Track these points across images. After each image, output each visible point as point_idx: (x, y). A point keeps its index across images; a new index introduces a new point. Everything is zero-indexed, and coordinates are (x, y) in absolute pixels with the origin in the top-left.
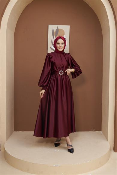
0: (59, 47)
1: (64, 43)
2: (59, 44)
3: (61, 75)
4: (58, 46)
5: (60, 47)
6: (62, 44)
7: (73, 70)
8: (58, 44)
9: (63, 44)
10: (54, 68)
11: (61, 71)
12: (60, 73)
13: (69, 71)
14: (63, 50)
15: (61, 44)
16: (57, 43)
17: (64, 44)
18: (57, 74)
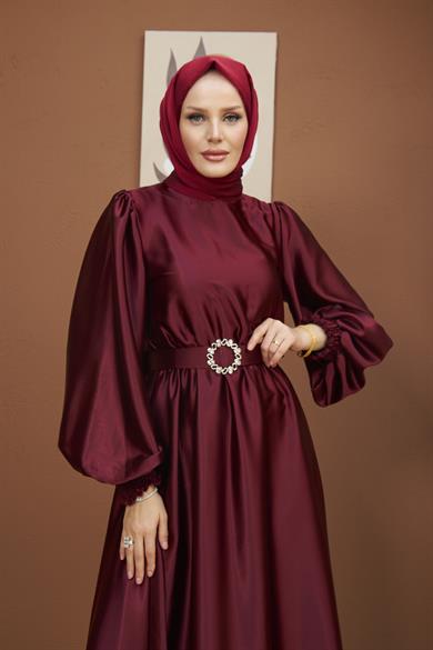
0: (206, 147)
1: (241, 111)
2: (199, 116)
3: (223, 377)
4: (193, 133)
5: (215, 148)
6: (230, 116)
7: (312, 336)
8: (191, 117)
9: (238, 117)
10: (165, 313)
11: (219, 343)
12: (211, 362)
13: (281, 338)
14: (238, 172)
15: (215, 120)
16: (186, 110)
18: (189, 370)
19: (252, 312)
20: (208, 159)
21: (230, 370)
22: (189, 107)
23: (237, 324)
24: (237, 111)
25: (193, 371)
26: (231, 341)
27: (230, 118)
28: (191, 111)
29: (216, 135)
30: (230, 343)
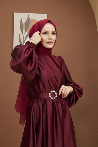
2: (46, 33)
12: (50, 97)
18: (44, 99)
19: (59, 83)
20: (48, 44)
23: (56, 86)
25: (45, 99)
27: (53, 34)
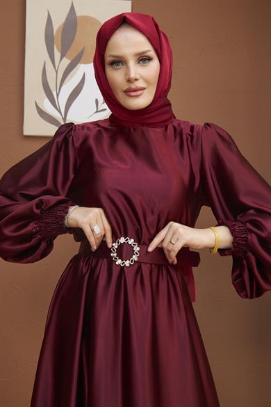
0: (126, 86)
1: (152, 53)
2: (118, 62)
3: (122, 268)
4: (116, 76)
6: (143, 59)
8: (112, 63)
11: (122, 240)
12: (114, 254)
15: (132, 64)
16: (108, 59)
17: (155, 65)
20: (129, 96)
21: (127, 263)
22: (111, 56)
24: (148, 54)
26: (132, 240)
28: (111, 59)
29: (133, 75)
30: (131, 242)
